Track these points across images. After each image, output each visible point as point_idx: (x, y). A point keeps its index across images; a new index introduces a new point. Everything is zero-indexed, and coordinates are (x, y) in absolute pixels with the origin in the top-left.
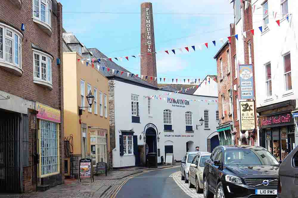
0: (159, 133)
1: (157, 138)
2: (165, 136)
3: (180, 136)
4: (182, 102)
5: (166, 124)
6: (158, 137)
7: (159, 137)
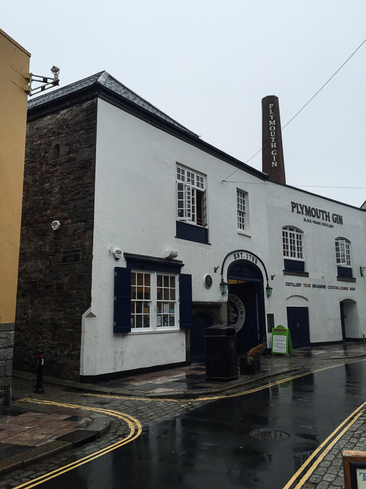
0: (269, 278)
1: (265, 286)
2: (288, 284)
3: (324, 287)
4: (327, 216)
5: (289, 258)
6: (268, 284)
7: (270, 286)
